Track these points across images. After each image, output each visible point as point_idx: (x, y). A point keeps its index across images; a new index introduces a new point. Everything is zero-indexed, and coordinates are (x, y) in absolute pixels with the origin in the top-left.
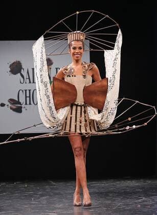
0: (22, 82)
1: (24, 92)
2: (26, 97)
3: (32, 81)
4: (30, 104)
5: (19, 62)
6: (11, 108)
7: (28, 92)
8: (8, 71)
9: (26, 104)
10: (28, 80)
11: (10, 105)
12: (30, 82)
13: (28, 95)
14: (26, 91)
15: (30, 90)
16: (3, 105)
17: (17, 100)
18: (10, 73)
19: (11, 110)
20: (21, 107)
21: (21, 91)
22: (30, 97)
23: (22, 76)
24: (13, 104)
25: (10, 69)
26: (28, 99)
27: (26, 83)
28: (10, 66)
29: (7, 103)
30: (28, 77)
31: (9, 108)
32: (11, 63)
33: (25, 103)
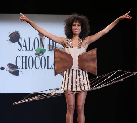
0: (20, 49)
1: (21, 57)
2: (23, 62)
3: (28, 49)
4: (26, 68)
5: (17, 32)
6: (10, 72)
7: (24, 58)
8: (8, 40)
9: (23, 68)
10: (25, 48)
11: (9, 69)
12: (26, 50)
13: (24, 61)
14: (23, 57)
15: (26, 57)
16: (2, 69)
17: (15, 64)
18: (9, 41)
19: (10, 73)
20: (18, 71)
21: (18, 57)
22: (26, 62)
23: (20, 44)
24: (11, 68)
25: (9, 38)
26: (24, 64)
27: (23, 50)
28: (10, 35)
29: (6, 67)
30: (24, 45)
31: (8, 71)
32: (10, 33)
33: (21, 67)
